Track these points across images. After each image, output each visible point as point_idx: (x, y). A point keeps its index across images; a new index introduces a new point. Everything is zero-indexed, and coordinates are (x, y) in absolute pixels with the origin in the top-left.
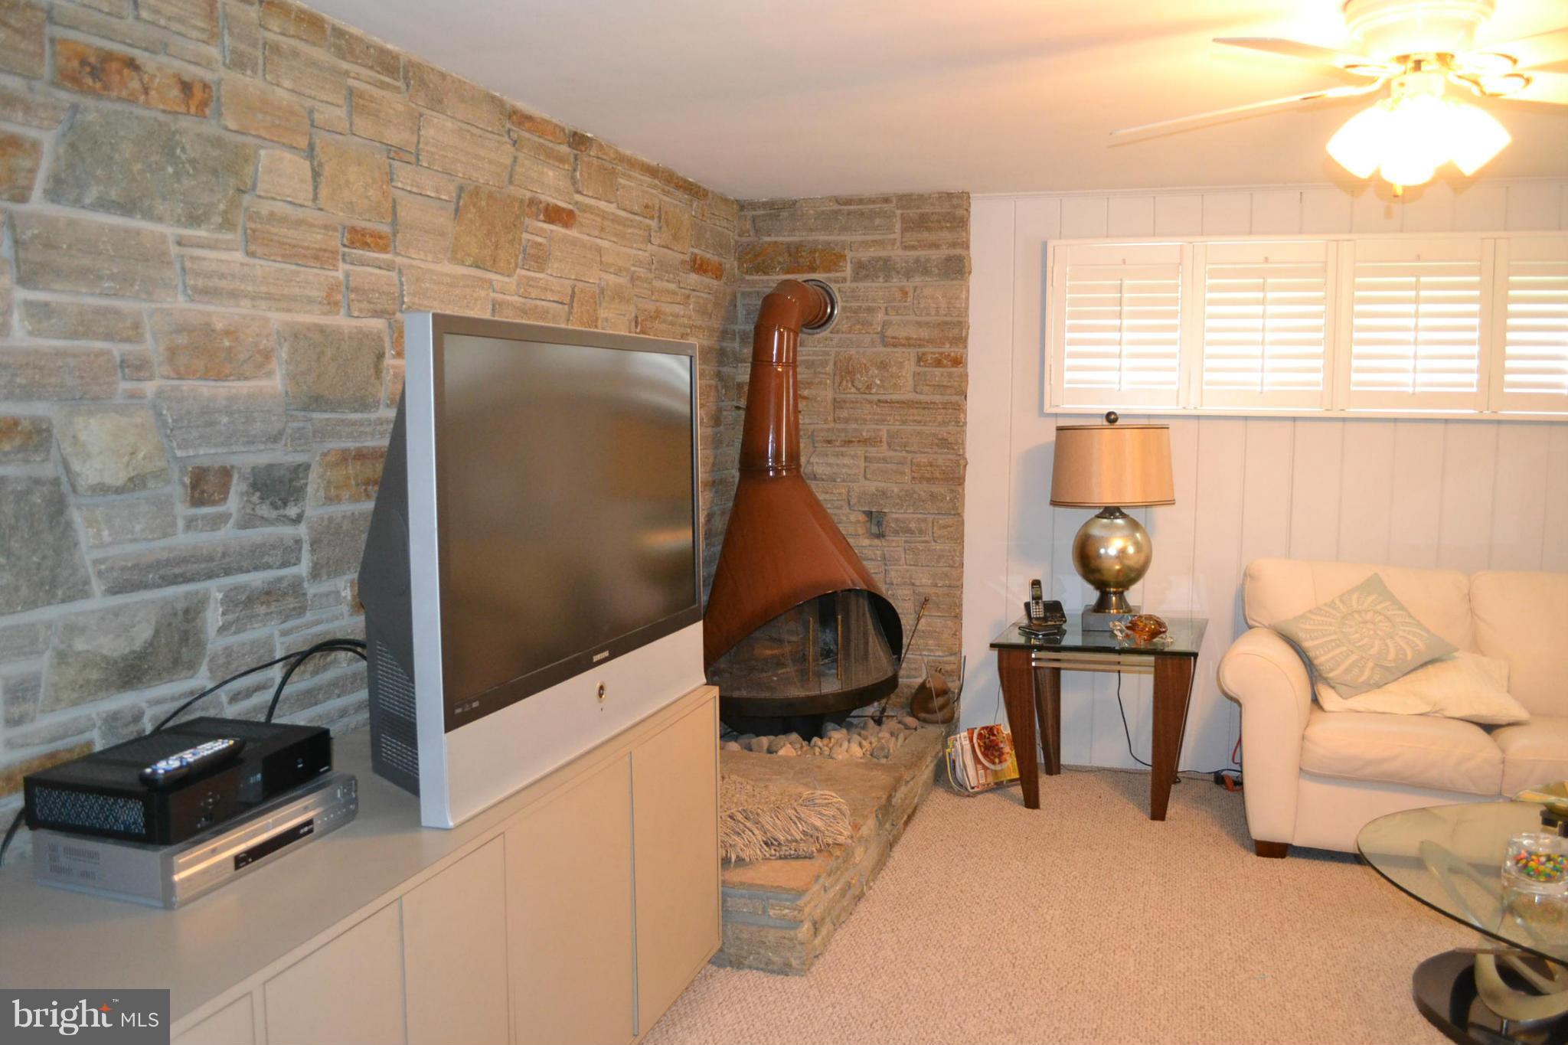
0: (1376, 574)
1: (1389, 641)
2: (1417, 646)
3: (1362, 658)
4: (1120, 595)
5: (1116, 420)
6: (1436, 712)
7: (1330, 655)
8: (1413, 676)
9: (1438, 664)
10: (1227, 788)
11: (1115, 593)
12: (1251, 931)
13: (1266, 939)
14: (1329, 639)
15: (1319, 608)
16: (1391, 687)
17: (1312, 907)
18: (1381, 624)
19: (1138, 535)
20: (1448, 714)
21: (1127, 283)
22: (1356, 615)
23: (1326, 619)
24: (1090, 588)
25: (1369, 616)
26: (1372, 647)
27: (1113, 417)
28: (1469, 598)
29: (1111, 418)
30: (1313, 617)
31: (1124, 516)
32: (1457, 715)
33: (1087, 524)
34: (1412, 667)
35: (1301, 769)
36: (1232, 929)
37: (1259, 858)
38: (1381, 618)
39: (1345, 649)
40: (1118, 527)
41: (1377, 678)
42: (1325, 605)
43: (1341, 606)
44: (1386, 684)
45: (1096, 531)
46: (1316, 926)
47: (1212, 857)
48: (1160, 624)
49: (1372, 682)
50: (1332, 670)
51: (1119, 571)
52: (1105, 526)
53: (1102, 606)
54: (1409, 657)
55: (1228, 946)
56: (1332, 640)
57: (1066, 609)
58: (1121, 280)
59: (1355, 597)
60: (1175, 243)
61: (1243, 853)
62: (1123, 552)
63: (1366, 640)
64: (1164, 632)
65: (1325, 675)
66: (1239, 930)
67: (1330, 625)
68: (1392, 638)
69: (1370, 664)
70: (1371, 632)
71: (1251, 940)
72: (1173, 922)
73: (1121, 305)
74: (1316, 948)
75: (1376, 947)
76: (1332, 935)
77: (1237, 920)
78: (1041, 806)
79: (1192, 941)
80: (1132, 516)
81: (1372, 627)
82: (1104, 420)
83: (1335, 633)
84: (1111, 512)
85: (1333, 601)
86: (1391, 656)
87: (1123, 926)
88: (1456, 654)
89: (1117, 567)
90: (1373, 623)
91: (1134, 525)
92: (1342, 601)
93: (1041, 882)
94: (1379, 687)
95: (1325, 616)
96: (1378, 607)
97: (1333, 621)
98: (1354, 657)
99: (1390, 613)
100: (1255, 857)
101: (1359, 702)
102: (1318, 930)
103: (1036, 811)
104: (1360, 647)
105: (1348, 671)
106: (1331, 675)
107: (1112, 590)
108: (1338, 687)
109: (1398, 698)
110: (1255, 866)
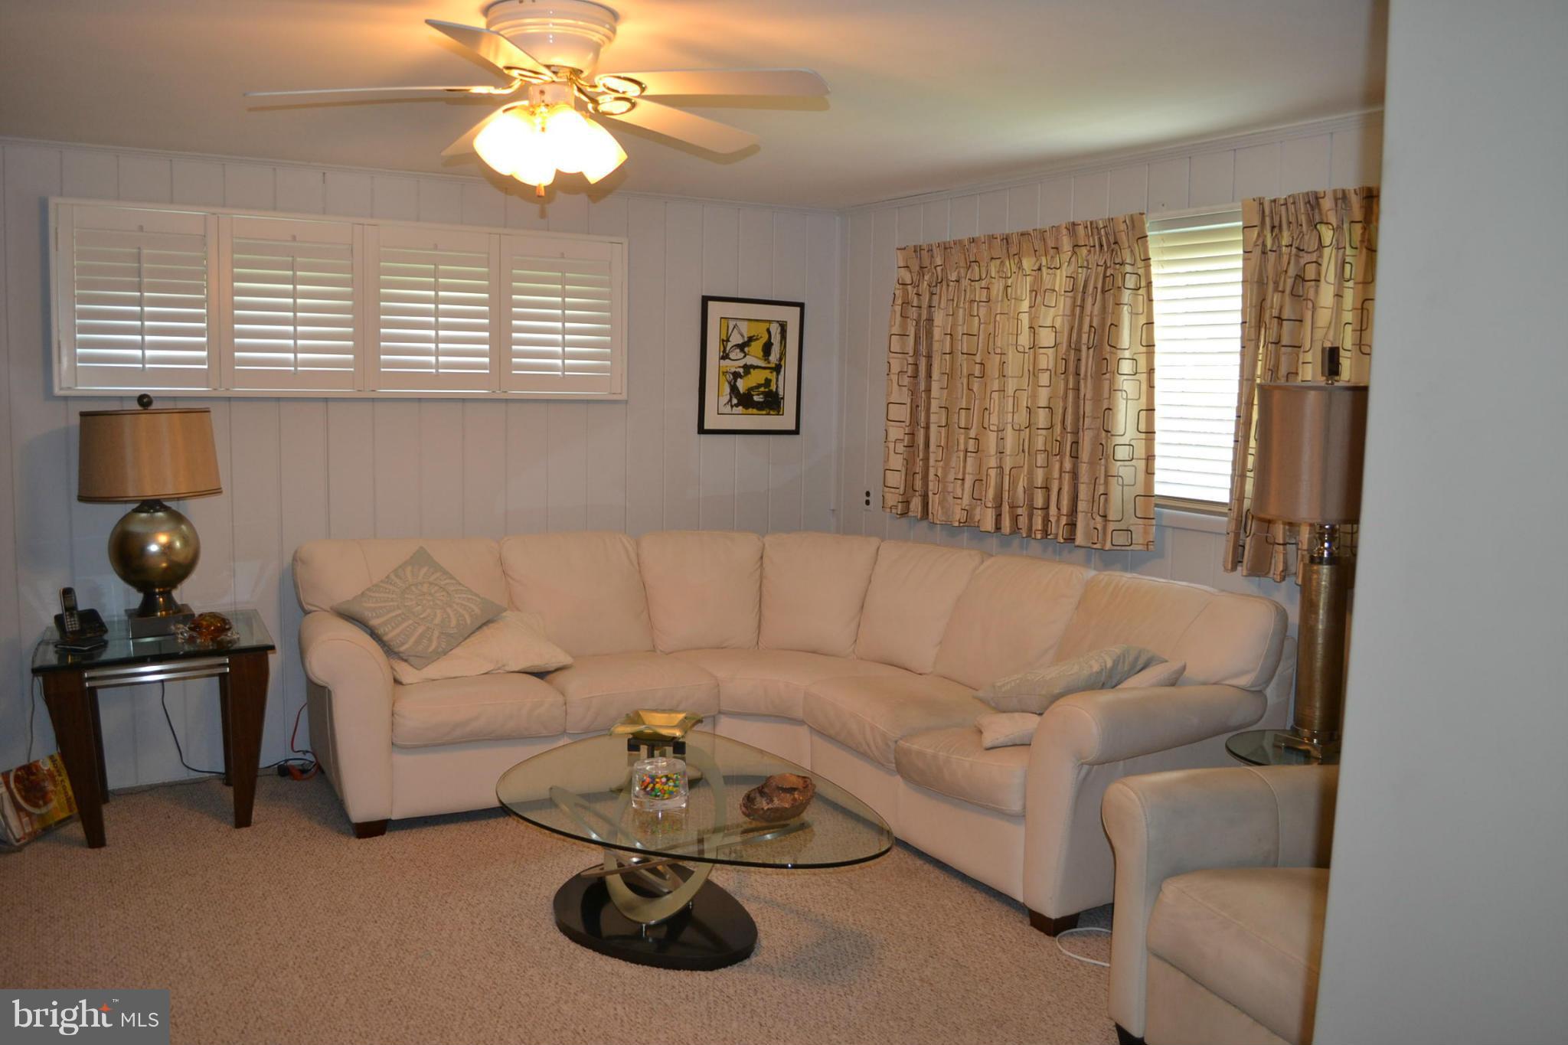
0: (421, 548)
1: (449, 610)
2: (473, 611)
3: (428, 628)
4: (167, 595)
5: (150, 403)
6: (499, 669)
7: (397, 631)
8: (472, 639)
9: (491, 625)
10: (295, 778)
11: (161, 594)
12: (393, 913)
13: (411, 916)
14: (394, 614)
15: (376, 585)
16: (457, 651)
17: (433, 874)
18: (438, 595)
19: (184, 527)
20: (508, 669)
21: (145, 251)
22: (413, 588)
23: (386, 595)
24: (133, 590)
25: (425, 588)
26: (435, 616)
27: (145, 400)
28: (501, 561)
29: (144, 401)
30: (373, 594)
31: (166, 509)
32: (516, 670)
33: (125, 519)
34: (470, 632)
35: (393, 744)
36: (376, 917)
37: (362, 840)
38: (436, 588)
39: (411, 622)
40: (161, 522)
41: (443, 645)
42: (382, 581)
43: (398, 581)
44: (451, 650)
45: (136, 527)
46: (447, 891)
47: (317, 851)
48: (224, 621)
49: (440, 650)
50: (403, 644)
51: (166, 569)
52: (144, 521)
53: (147, 608)
54: (469, 622)
55: (380, 934)
56: (397, 616)
57: (105, 616)
58: (139, 248)
59: (409, 568)
60: (198, 212)
61: (344, 840)
62: (168, 549)
63: (428, 611)
64: (229, 629)
65: (396, 650)
66: (382, 915)
67: (392, 600)
68: (451, 606)
69: (436, 634)
70: (431, 603)
71: (398, 921)
72: (316, 927)
73: (139, 276)
74: (458, 911)
75: (506, 894)
76: (465, 894)
77: (374, 906)
78: (107, 843)
79: (344, 940)
80: (174, 508)
81: (430, 598)
82: (136, 402)
83: (399, 608)
84: (151, 505)
85: (388, 577)
86: (454, 623)
87: (269, 946)
88: (504, 614)
89: (164, 565)
90: (430, 594)
91: (178, 518)
92: (397, 576)
93: (155, 925)
94: (445, 653)
95: (386, 592)
96: (431, 579)
97: (394, 596)
98: (420, 630)
99: (442, 583)
100: (357, 840)
101: (433, 671)
102: (450, 893)
103: (103, 849)
104: (424, 618)
105: (417, 642)
106: (402, 649)
107: (157, 590)
108: (411, 659)
109: (466, 661)
110: (362, 848)
